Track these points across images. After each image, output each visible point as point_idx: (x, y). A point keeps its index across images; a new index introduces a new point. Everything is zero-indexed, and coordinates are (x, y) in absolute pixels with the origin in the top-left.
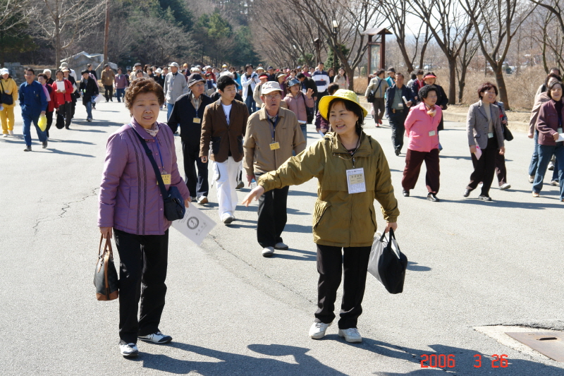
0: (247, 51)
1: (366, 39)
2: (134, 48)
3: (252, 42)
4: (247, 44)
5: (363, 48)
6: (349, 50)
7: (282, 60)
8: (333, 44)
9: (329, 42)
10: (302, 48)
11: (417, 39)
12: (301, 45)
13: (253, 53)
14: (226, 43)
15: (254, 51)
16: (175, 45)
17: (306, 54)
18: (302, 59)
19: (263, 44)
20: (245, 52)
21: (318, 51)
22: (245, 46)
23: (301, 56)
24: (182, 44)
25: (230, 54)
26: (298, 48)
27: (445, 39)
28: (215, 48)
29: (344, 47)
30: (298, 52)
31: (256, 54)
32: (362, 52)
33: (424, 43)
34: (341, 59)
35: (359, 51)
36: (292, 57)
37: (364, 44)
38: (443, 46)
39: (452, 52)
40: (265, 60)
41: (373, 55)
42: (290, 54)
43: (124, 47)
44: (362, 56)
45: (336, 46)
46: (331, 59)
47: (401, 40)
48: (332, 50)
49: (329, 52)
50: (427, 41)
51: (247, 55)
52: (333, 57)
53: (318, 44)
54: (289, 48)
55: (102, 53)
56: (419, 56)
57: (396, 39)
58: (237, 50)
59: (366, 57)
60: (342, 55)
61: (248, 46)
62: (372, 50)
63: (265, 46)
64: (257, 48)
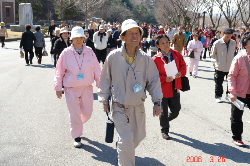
0: (152, 18)
1: (197, 15)
2: (112, 16)
3: (154, 15)
4: (152, 16)
5: (196, 18)
6: (191, 19)
7: (165, 22)
8: (185, 16)
9: (184, 16)
10: (173, 18)
11: (217, 15)
12: (173, 16)
13: (154, 19)
14: (145, 15)
15: (155, 18)
16: (126, 15)
17: (174, 20)
18: (173, 22)
19: (158, 16)
20: (151, 19)
21: (179, 19)
22: (151, 16)
23: (173, 20)
24: (129, 15)
25: (146, 19)
26: (171, 17)
27: (228, 16)
28: (141, 17)
29: (189, 18)
30: (171, 19)
31: (155, 19)
32: (196, 20)
34: (188, 22)
35: (195, 19)
36: (169, 21)
37: (197, 17)
38: (227, 18)
39: (231, 20)
40: (159, 22)
41: (200, 21)
43: (109, 16)
44: (196, 21)
45: (186, 17)
46: (184, 22)
47: (211, 16)
48: (184, 19)
49: (183, 19)
50: (221, 16)
51: (152, 20)
52: (185, 21)
53: (179, 16)
54: (168, 18)
55: (101, 17)
56: (217, 21)
57: (209, 15)
58: (149, 18)
59: (197, 21)
60: (188, 21)
61: (153, 17)
62: (200, 19)
63: (159, 17)
64: (156, 17)
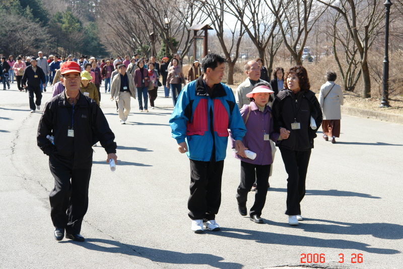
0: (94, 43)
1: (192, 34)
3: (99, 36)
4: (95, 37)
5: (189, 41)
6: (178, 42)
8: (165, 37)
9: (162, 35)
10: (140, 41)
11: (233, 33)
12: (139, 38)
13: (100, 45)
14: (77, 36)
15: (101, 43)
16: (33, 38)
17: (143, 46)
18: (140, 50)
19: (108, 37)
20: (93, 43)
21: (154, 44)
22: (93, 39)
23: (140, 47)
24: (40, 37)
25: (80, 45)
26: (136, 40)
27: (255, 34)
28: (68, 40)
29: (174, 40)
30: (137, 44)
31: (102, 45)
32: (189, 45)
33: (239, 37)
34: (172, 50)
35: (187, 43)
36: (132, 48)
37: (191, 38)
38: (254, 39)
39: (262, 44)
40: (110, 50)
41: (198, 46)
42: (130, 46)
44: (189, 47)
45: (168, 39)
46: (164, 50)
47: (220, 34)
48: (164, 43)
49: (162, 44)
50: (241, 35)
51: (95, 47)
52: (165, 48)
53: (153, 37)
54: (129, 41)
56: (235, 46)
57: (216, 33)
58: (87, 42)
59: (192, 48)
60: (172, 46)
61: (96, 39)
62: (197, 42)
63: (109, 39)
64: (103, 41)
